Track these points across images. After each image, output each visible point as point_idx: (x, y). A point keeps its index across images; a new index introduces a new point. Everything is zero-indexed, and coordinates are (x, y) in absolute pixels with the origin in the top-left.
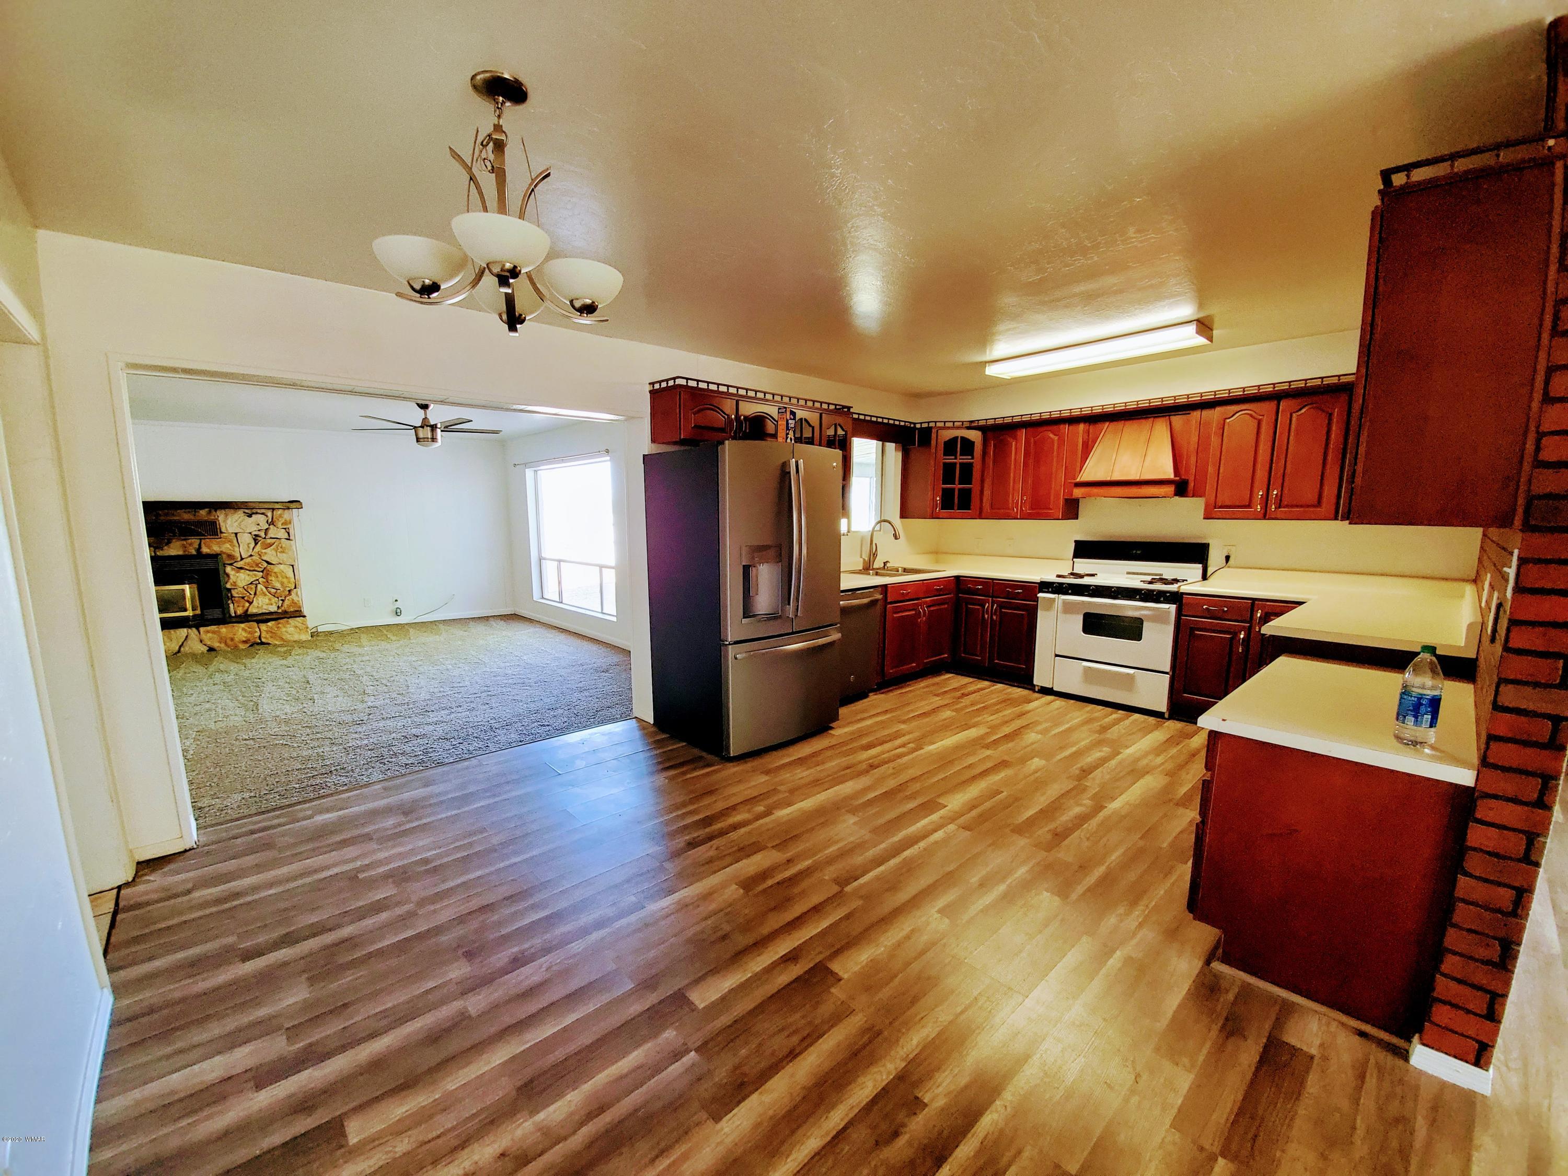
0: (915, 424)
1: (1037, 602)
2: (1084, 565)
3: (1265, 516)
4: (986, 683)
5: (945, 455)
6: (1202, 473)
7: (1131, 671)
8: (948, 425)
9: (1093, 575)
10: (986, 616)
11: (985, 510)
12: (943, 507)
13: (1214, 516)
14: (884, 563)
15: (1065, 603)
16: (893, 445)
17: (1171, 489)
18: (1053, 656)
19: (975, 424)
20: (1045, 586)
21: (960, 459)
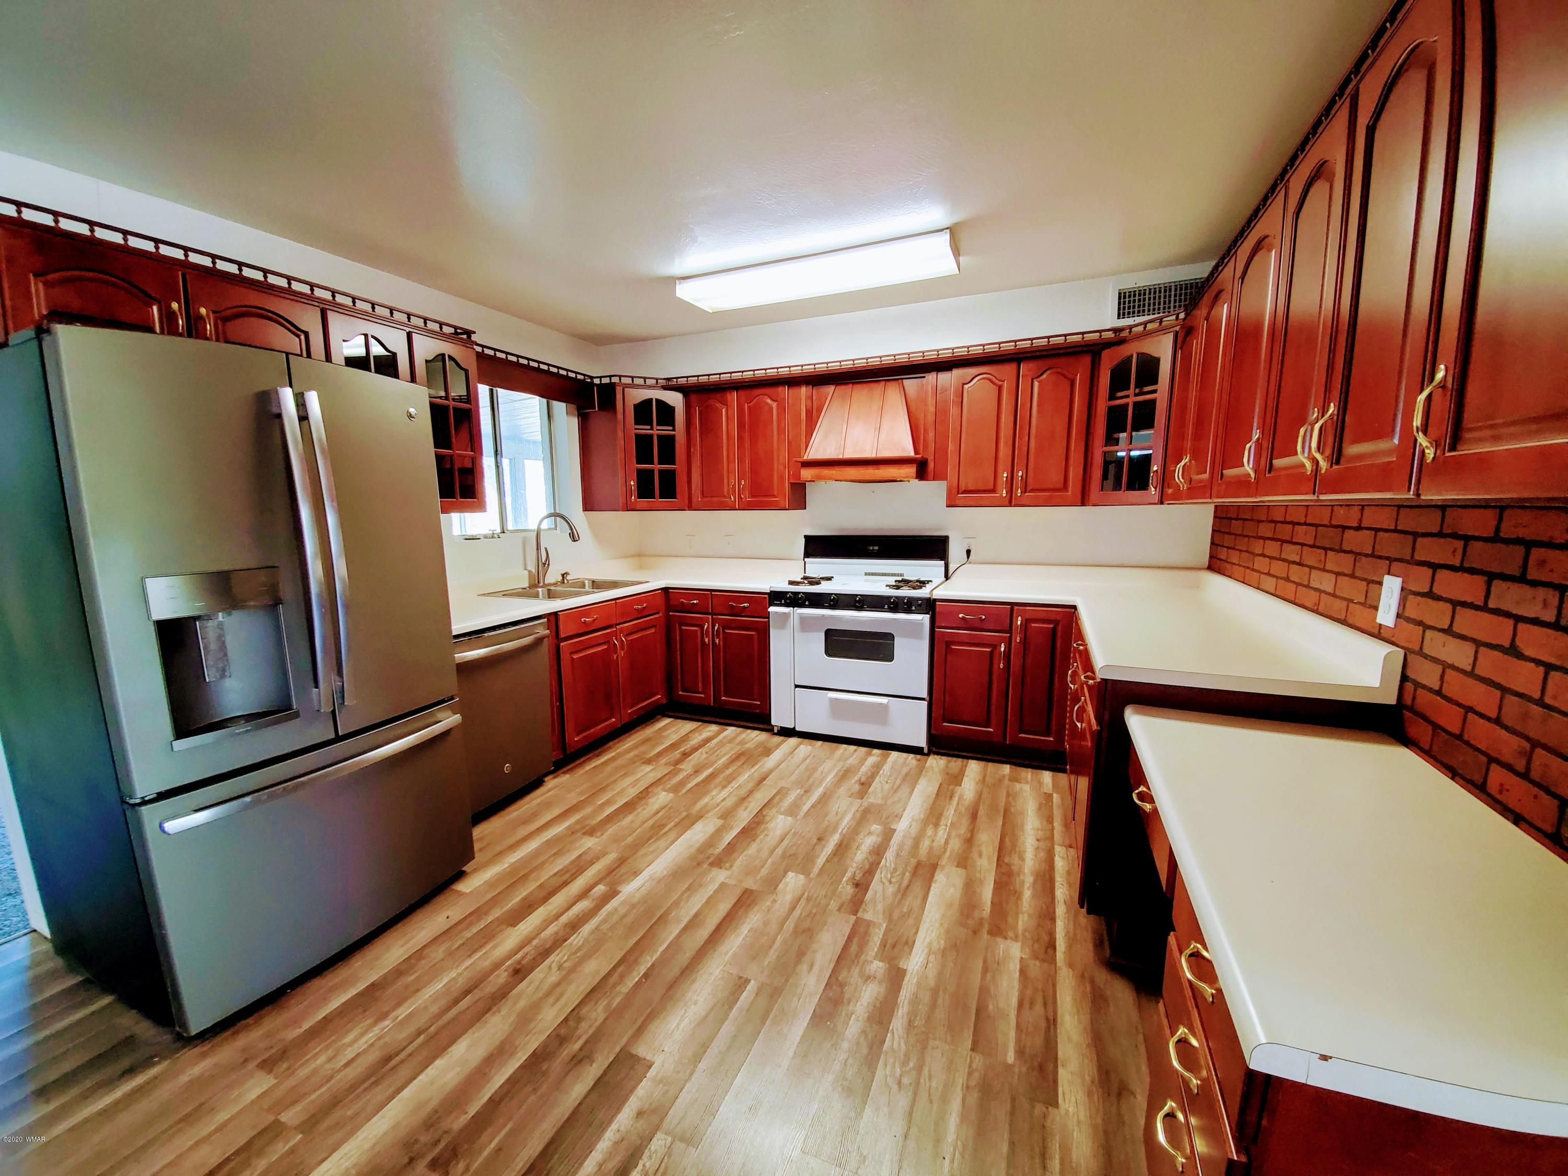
0: (592, 378)
1: (769, 618)
2: (818, 566)
3: (1010, 502)
4: (714, 728)
5: (636, 423)
6: (941, 450)
7: (884, 700)
8: (637, 381)
9: (829, 579)
10: (707, 640)
11: (694, 500)
12: (640, 496)
13: (957, 502)
14: (563, 575)
15: (803, 620)
16: (563, 405)
17: (912, 470)
18: (793, 687)
19: (674, 382)
20: (777, 597)
21: (657, 431)
